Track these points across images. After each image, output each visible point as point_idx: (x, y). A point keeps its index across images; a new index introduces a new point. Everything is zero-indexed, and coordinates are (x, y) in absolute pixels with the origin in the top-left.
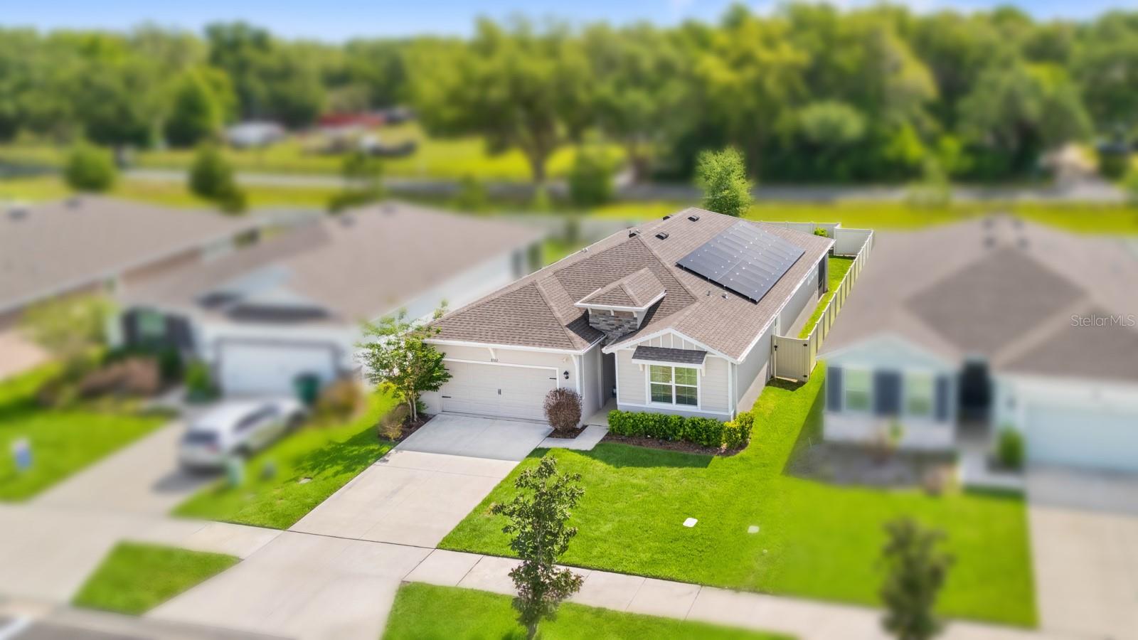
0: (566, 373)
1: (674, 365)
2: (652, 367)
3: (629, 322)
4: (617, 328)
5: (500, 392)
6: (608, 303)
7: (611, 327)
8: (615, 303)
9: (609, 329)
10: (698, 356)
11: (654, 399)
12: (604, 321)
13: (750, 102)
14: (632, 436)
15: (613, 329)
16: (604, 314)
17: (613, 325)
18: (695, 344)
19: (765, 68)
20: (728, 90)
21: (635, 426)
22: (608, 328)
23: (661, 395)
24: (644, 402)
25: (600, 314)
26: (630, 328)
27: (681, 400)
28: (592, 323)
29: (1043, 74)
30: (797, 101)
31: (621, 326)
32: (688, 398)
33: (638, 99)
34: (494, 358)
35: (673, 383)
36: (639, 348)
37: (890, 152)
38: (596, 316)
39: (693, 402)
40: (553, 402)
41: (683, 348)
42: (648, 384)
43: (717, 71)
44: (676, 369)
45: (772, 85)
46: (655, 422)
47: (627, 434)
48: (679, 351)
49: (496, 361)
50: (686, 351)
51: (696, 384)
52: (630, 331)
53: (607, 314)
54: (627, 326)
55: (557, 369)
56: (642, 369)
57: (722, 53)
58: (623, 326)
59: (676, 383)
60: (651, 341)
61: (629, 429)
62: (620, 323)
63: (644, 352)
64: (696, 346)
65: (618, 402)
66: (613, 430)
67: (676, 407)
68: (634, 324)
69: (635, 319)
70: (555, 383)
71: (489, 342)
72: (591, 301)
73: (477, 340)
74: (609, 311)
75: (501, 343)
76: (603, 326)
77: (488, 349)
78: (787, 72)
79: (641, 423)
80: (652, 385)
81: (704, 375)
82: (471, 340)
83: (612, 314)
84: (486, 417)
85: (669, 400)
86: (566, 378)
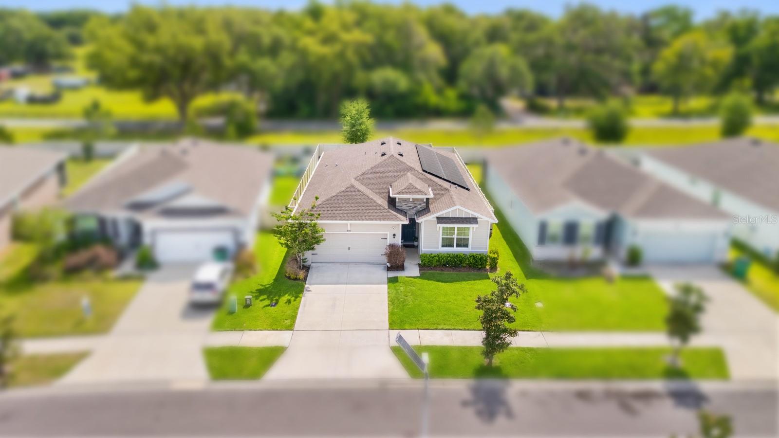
0: (394, 235)
1: (456, 226)
2: (443, 227)
3: (420, 204)
4: (413, 208)
5: (349, 249)
6: (410, 194)
8: (414, 194)
10: (473, 220)
11: (443, 246)
12: (405, 204)
13: (338, 66)
14: (435, 267)
15: (411, 209)
16: (406, 201)
17: (410, 206)
18: (471, 213)
19: (346, 45)
20: (322, 59)
21: (439, 261)
22: (408, 208)
23: (448, 243)
24: (438, 248)
25: (403, 201)
26: (421, 208)
27: (458, 246)
29: (501, 50)
30: (368, 66)
31: (415, 207)
32: (463, 243)
33: (265, 64)
34: (349, 229)
35: (455, 237)
36: (438, 218)
37: (419, 100)
38: (400, 202)
39: (466, 246)
40: (388, 251)
41: (464, 217)
42: (441, 237)
43: (312, 45)
44: (458, 228)
45: (351, 56)
46: (451, 257)
47: (433, 265)
48: (461, 218)
49: (350, 231)
50: (466, 218)
51: (468, 236)
52: (421, 209)
53: (408, 201)
54: (419, 207)
55: (388, 233)
56: (438, 230)
57: (311, 33)
58: (417, 207)
59: (457, 236)
60: (445, 213)
61: (435, 263)
62: (415, 205)
63: (440, 220)
64: (472, 214)
65: (423, 249)
66: (425, 264)
67: (455, 250)
68: (424, 206)
69: (424, 202)
70: (390, 240)
71: (348, 220)
72: (399, 193)
73: (340, 220)
74: (410, 199)
75: (356, 220)
76: (404, 207)
77: (347, 224)
78: (359, 48)
79: (443, 259)
80: (442, 238)
81: (474, 230)
82: (336, 219)
83: (411, 200)
84: (341, 263)
85: (452, 246)
86: (394, 237)
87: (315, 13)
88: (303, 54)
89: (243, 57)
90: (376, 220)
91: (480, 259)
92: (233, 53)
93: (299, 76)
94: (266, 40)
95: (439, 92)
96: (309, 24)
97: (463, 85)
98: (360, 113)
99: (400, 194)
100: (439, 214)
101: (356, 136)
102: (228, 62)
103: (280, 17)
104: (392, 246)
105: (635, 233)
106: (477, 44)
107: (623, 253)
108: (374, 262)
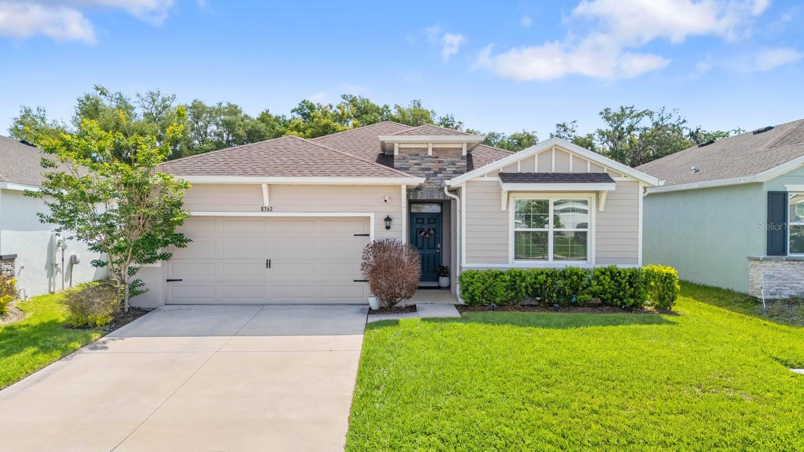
0: (388, 220)
3: (453, 164)
4: (436, 173)
5: (268, 264)
6: (427, 135)
7: (427, 172)
8: (437, 135)
11: (520, 254)
12: (417, 164)
16: (417, 155)
17: (429, 169)
18: (592, 159)
21: (512, 286)
22: (422, 174)
23: (530, 248)
24: (506, 260)
25: (410, 154)
27: (560, 254)
31: (441, 170)
32: (572, 247)
34: (267, 204)
35: (550, 229)
36: (502, 175)
38: (404, 158)
41: (571, 171)
42: (512, 230)
48: (565, 174)
49: (269, 209)
50: (577, 174)
51: (587, 227)
53: (421, 154)
54: (451, 167)
55: (372, 215)
56: (504, 209)
59: (555, 227)
60: (521, 162)
62: (440, 165)
63: (511, 177)
64: (593, 163)
65: (465, 264)
67: (551, 263)
69: (463, 158)
71: (262, 176)
73: (241, 175)
75: (284, 176)
77: (259, 186)
79: (523, 280)
80: (516, 232)
81: (602, 209)
82: (231, 175)
83: (430, 153)
84: (243, 305)
85: (542, 253)
86: (388, 228)
90: (338, 176)
99: (402, 135)
100: (504, 162)
104: (379, 247)
108: (333, 300)
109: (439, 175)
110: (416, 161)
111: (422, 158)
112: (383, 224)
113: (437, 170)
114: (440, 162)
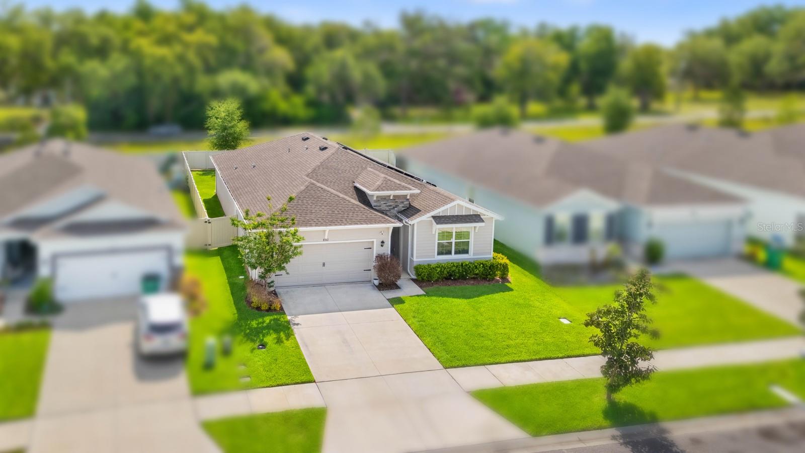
0: (383, 242)
1: (455, 227)
2: (441, 229)
3: (403, 203)
4: (394, 208)
5: (324, 265)
6: (391, 190)
7: (390, 207)
8: (396, 190)
9: (388, 209)
10: (475, 218)
11: (439, 253)
12: (385, 203)
13: (179, 71)
14: (437, 281)
15: (391, 209)
16: (385, 199)
19: (188, 45)
23: (444, 250)
24: (434, 256)
25: (382, 199)
26: (403, 207)
27: (457, 252)
28: (374, 206)
31: (397, 206)
32: (463, 249)
34: (326, 238)
35: (453, 240)
36: (434, 217)
38: (379, 201)
39: (467, 252)
40: (377, 264)
41: (464, 214)
42: (436, 242)
43: (148, 46)
44: (456, 229)
45: (193, 58)
48: (453, 216)
49: (327, 240)
50: (467, 216)
51: (469, 239)
52: (403, 209)
53: (387, 198)
54: (401, 205)
55: (375, 240)
56: (434, 233)
57: (142, 34)
58: (398, 206)
59: (455, 239)
60: (442, 211)
61: (436, 276)
62: (396, 204)
63: (439, 219)
64: (473, 210)
65: (415, 259)
66: (423, 279)
67: (453, 257)
68: (407, 204)
69: (407, 200)
70: (377, 250)
71: (326, 225)
72: (377, 190)
73: (316, 226)
74: (390, 196)
75: (336, 225)
76: (384, 207)
77: (324, 231)
78: (201, 49)
80: (438, 243)
81: (476, 231)
82: (311, 225)
83: (391, 198)
84: (314, 285)
85: (449, 253)
86: (382, 246)
87: (144, 13)
88: (136, 56)
89: (68, 58)
90: (361, 224)
91: (490, 268)
92: (55, 55)
93: (131, 80)
94: (94, 41)
95: (286, 97)
96: (139, 25)
97: (310, 90)
98: (230, 114)
99: (379, 191)
100: (435, 213)
101: (227, 141)
102: (49, 63)
103: (103, 17)
104: (380, 257)
105: (650, 225)
106: (316, 50)
107: (638, 250)
108: (355, 280)
109: (395, 209)
110: (384, 202)
111: (388, 200)
112: (380, 244)
113: (394, 206)
114: (396, 202)
